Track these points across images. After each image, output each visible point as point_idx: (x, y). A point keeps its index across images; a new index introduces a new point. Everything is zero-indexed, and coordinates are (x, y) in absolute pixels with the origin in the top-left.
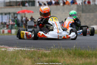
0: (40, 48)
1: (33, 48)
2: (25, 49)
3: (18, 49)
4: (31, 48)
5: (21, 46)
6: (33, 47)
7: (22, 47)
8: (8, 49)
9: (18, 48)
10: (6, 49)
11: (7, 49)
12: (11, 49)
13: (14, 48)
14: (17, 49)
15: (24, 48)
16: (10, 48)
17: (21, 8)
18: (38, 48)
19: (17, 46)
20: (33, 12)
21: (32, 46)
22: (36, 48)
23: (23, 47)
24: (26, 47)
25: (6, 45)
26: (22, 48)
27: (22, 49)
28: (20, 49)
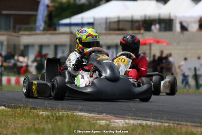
0: (182, 121)
1: (166, 121)
2: (149, 123)
3: (136, 122)
4: (163, 121)
5: (141, 117)
6: (168, 120)
7: (143, 118)
8: (114, 122)
9: (135, 119)
10: (110, 122)
11: (112, 121)
12: (120, 122)
13: (127, 121)
14: (132, 122)
15: (148, 121)
16: (117, 119)
17: (142, 34)
18: (178, 121)
19: (132, 116)
20: (168, 44)
21: (166, 118)
22: (173, 122)
23: (146, 118)
24: (151, 120)
25: (110, 113)
26: (144, 120)
27: (144, 122)
28: (139, 122)
